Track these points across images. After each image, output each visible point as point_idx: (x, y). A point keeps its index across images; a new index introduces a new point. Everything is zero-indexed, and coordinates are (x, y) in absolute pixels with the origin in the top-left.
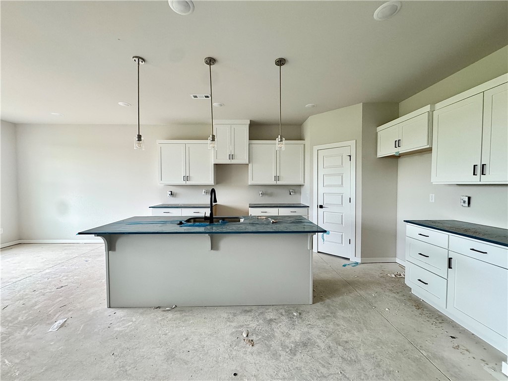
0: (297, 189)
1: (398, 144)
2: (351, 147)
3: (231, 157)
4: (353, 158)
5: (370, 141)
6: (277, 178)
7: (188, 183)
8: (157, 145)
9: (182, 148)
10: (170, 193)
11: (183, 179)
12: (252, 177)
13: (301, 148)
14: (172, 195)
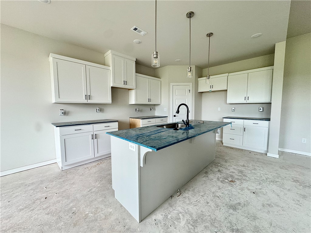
0: (154, 107)
1: (212, 87)
2: (190, 86)
4: (191, 91)
5: (196, 85)
6: (149, 100)
7: (90, 101)
8: (51, 59)
9: (83, 68)
10: (63, 111)
11: (84, 98)
12: (136, 99)
13: (160, 83)
14: (65, 113)
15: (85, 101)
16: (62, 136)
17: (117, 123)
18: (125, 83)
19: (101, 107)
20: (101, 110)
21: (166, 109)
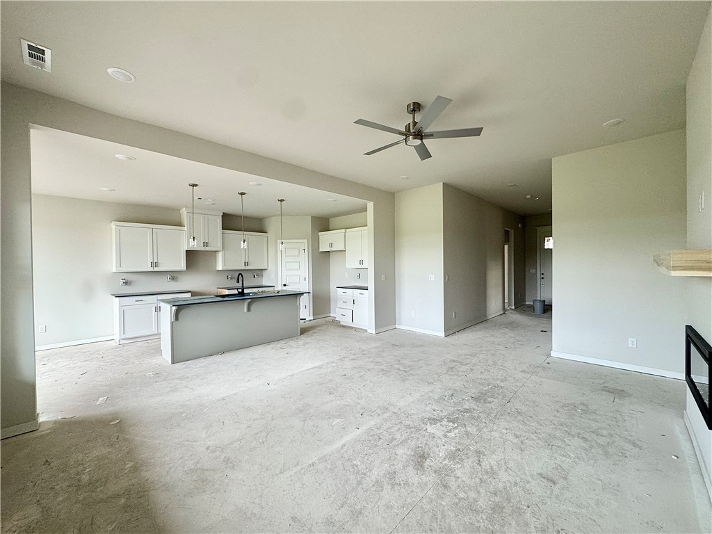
0: (259, 272)
1: (331, 245)
2: (305, 244)
3: (206, 245)
4: (306, 251)
5: (315, 242)
6: (246, 264)
7: (156, 269)
8: (113, 227)
9: (149, 233)
10: (124, 281)
11: (150, 265)
12: (224, 263)
13: (265, 239)
14: (126, 283)
15: (151, 269)
16: (121, 306)
17: (190, 294)
18: (205, 244)
19: (174, 275)
20: (173, 279)
21: (273, 276)
